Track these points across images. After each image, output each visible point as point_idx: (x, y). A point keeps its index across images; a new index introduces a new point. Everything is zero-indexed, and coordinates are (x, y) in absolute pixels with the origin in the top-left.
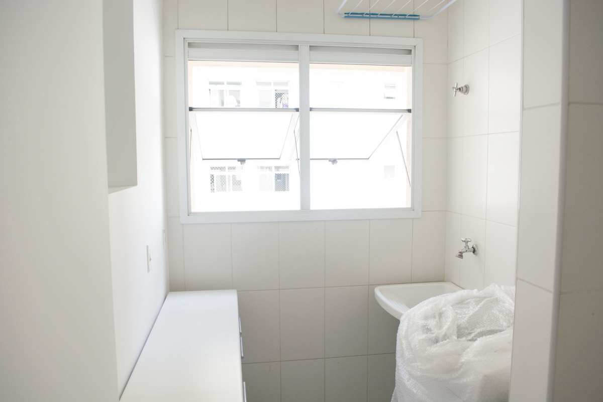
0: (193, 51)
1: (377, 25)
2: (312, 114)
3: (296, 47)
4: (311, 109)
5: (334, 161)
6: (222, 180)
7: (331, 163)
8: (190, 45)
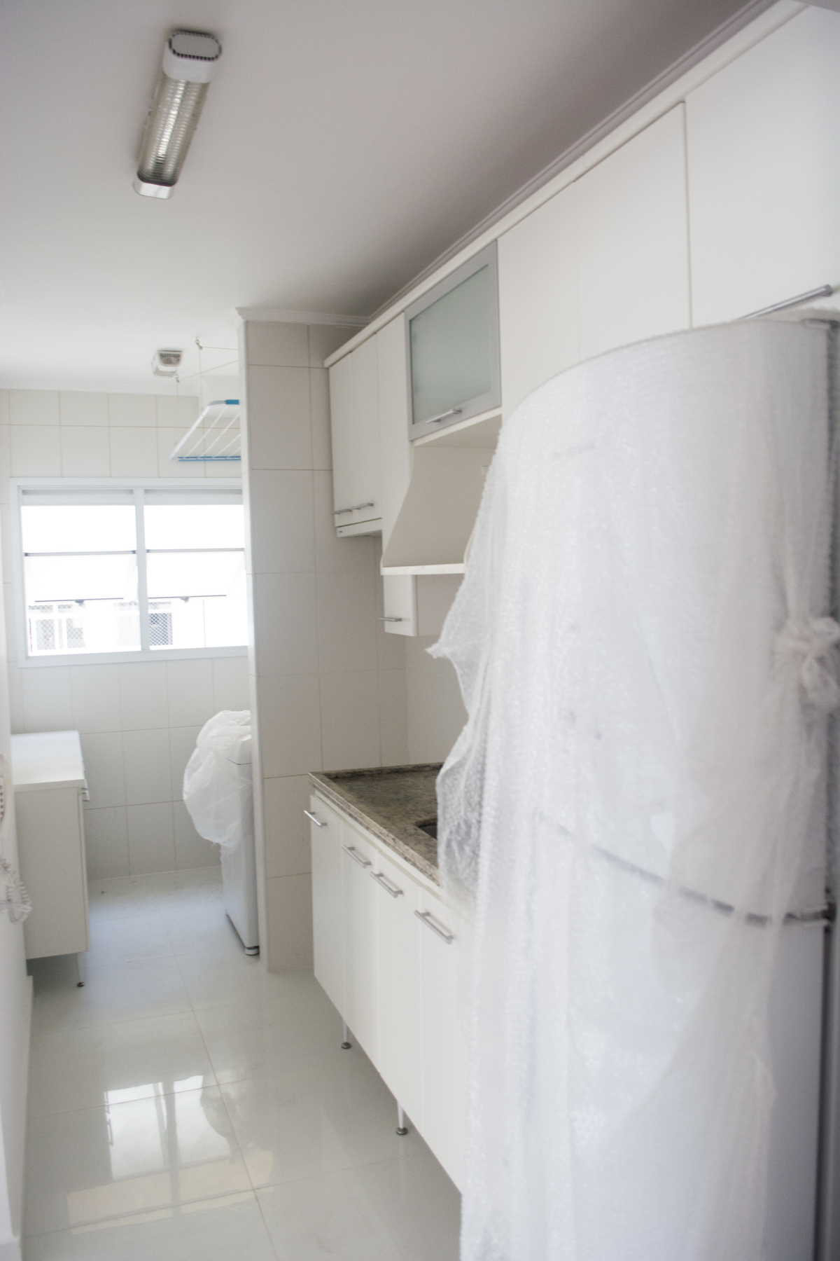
0: (27, 498)
1: (212, 467)
2: (149, 556)
3: (131, 492)
4: (148, 551)
5: (186, 599)
6: (45, 626)
7: (183, 601)
8: (24, 492)
